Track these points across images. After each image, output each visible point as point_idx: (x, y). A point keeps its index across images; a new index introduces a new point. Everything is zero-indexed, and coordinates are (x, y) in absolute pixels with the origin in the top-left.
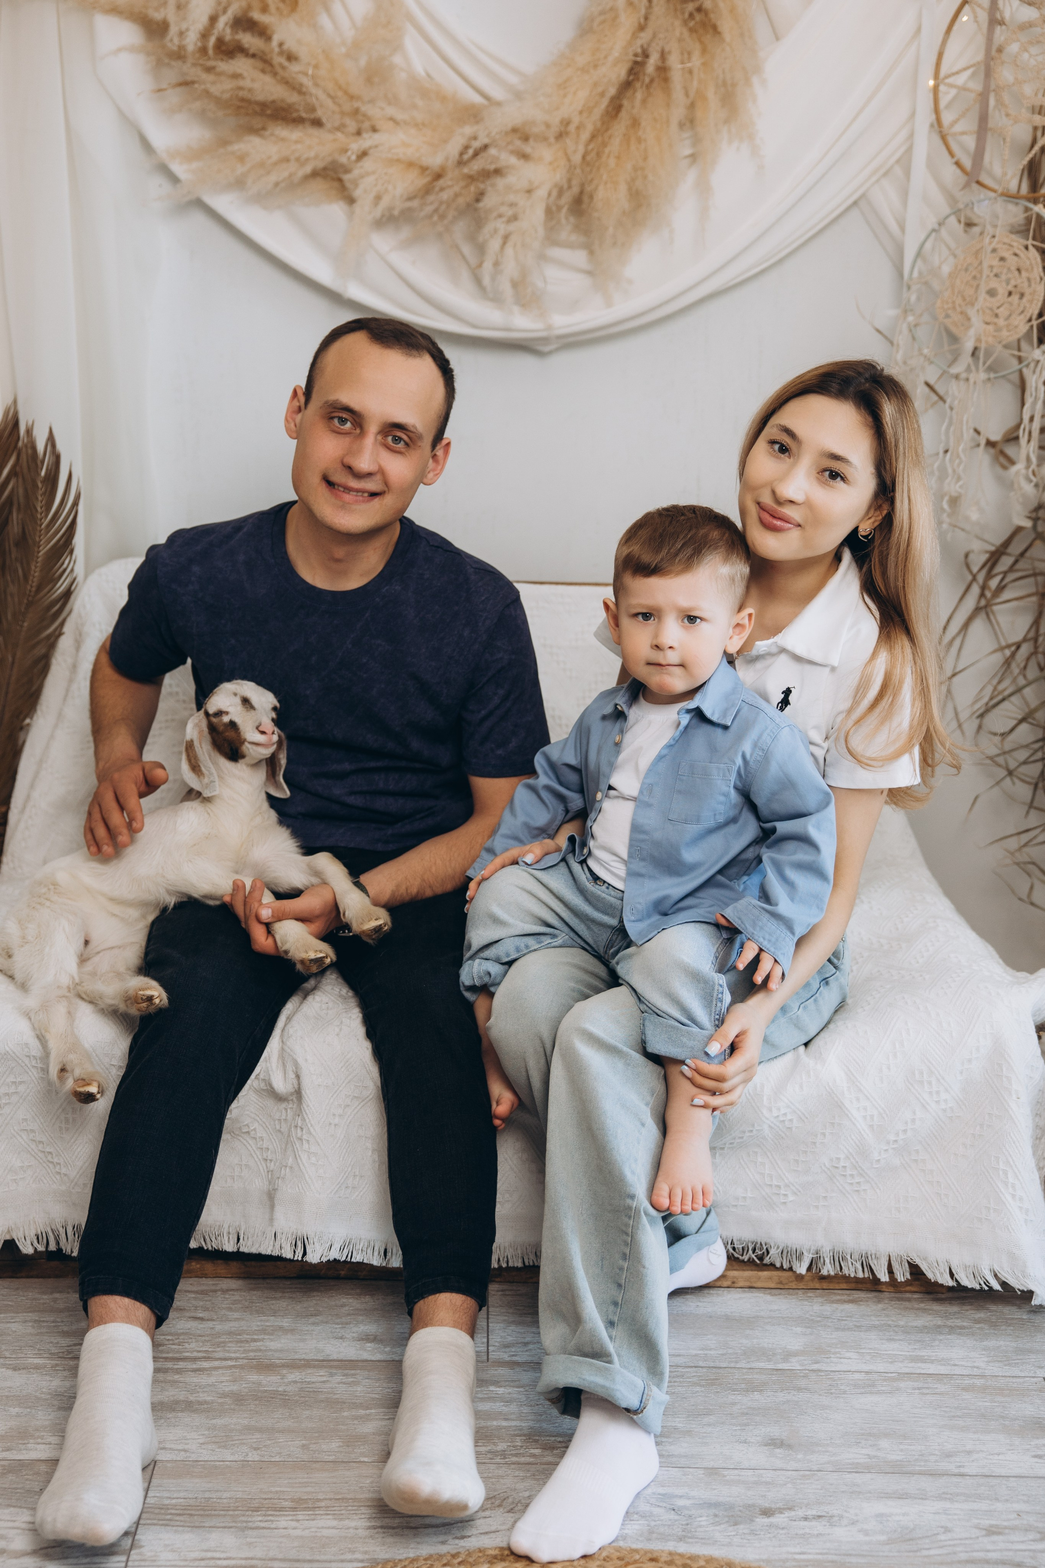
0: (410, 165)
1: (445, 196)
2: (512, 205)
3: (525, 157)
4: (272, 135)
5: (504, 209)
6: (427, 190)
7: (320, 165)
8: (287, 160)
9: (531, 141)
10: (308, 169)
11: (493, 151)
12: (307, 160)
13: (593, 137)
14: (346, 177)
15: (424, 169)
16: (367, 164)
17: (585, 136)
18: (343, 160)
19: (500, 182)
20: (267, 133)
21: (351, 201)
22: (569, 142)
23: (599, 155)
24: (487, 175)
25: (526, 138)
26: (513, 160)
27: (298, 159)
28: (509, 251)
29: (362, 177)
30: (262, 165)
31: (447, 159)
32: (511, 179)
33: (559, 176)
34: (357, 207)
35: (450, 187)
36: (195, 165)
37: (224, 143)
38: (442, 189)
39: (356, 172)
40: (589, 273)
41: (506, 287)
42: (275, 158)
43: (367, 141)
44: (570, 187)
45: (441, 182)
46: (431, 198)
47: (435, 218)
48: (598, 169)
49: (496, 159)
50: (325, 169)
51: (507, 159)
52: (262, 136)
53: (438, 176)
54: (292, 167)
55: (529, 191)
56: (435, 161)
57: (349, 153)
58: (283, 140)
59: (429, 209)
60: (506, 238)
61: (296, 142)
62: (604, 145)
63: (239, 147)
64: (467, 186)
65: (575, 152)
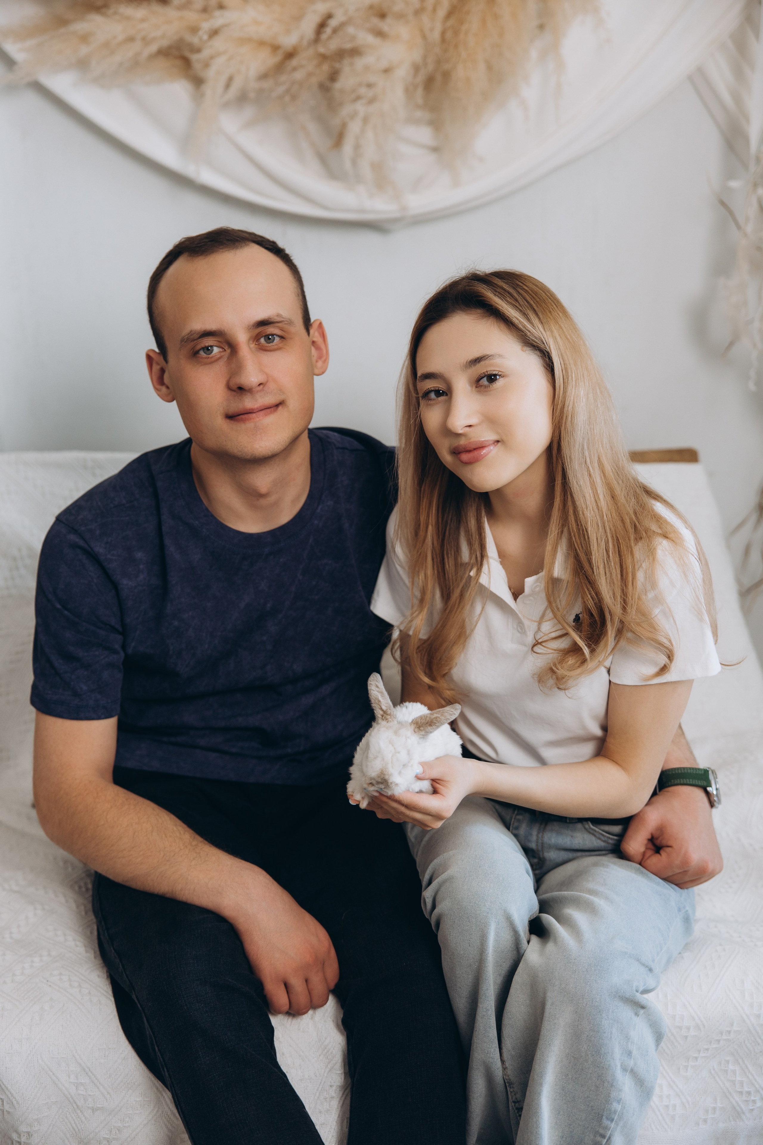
0: (261, 43)
1: (298, 75)
2: (370, 86)
3: (380, 34)
4: (115, 13)
5: (363, 91)
6: (279, 68)
7: (165, 43)
8: (131, 39)
9: (389, 20)
10: (154, 48)
11: (351, 30)
12: (154, 39)
13: (449, 15)
14: (194, 57)
15: (275, 48)
16: (218, 44)
17: (441, 13)
18: (195, 40)
19: (360, 63)
20: (111, 11)
21: (198, 82)
22: (425, 19)
23: (456, 32)
24: (341, 54)
25: (382, 16)
26: (370, 39)
27: (144, 39)
28: (370, 134)
29: (212, 57)
30: (106, 45)
31: (302, 38)
32: (369, 59)
33: (416, 55)
34: (208, 89)
35: (302, 66)
36: (30, 43)
37: (62, 22)
38: (295, 69)
39: (206, 53)
40: (435, 149)
41: (366, 171)
42: (121, 37)
43: (219, 19)
44: (426, 65)
45: (294, 62)
46: (283, 78)
47: (287, 98)
48: (456, 46)
49: (353, 38)
50: (170, 47)
51: (366, 38)
52: (104, 14)
53: (290, 55)
54: (137, 46)
55: (387, 71)
56: (289, 41)
57: (200, 33)
58: (128, 18)
59: (281, 89)
60: (366, 120)
61: (143, 20)
62: (461, 22)
63: (80, 27)
64: (319, 65)
65: (432, 30)
